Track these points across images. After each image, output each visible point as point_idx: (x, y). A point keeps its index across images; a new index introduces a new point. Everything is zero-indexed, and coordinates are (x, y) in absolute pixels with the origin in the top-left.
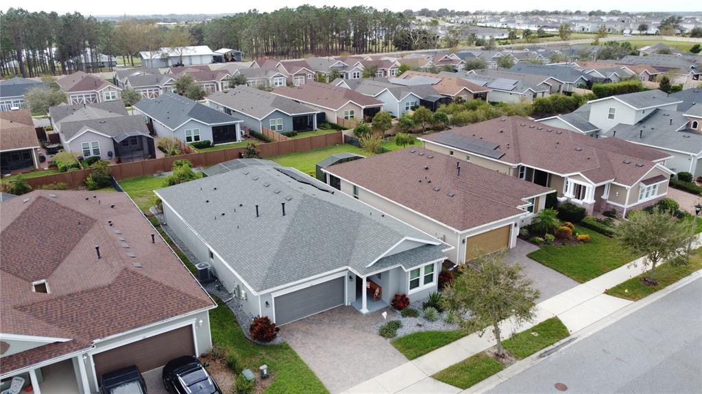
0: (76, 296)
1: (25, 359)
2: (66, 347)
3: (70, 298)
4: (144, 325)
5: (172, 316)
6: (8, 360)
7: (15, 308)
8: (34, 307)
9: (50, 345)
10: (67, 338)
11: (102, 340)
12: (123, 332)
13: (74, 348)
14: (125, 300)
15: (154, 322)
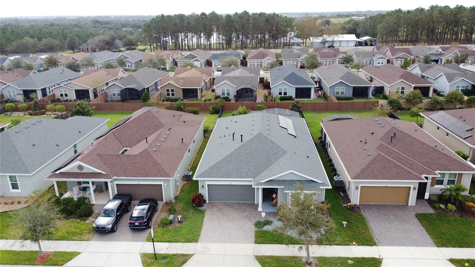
0: (120, 156)
1: (87, 176)
2: (103, 176)
3: (118, 156)
4: (137, 177)
5: (151, 177)
6: (82, 174)
7: (97, 155)
8: (103, 156)
9: (98, 173)
10: (105, 172)
11: (118, 178)
12: (127, 177)
13: (105, 177)
14: (137, 163)
15: (142, 177)
